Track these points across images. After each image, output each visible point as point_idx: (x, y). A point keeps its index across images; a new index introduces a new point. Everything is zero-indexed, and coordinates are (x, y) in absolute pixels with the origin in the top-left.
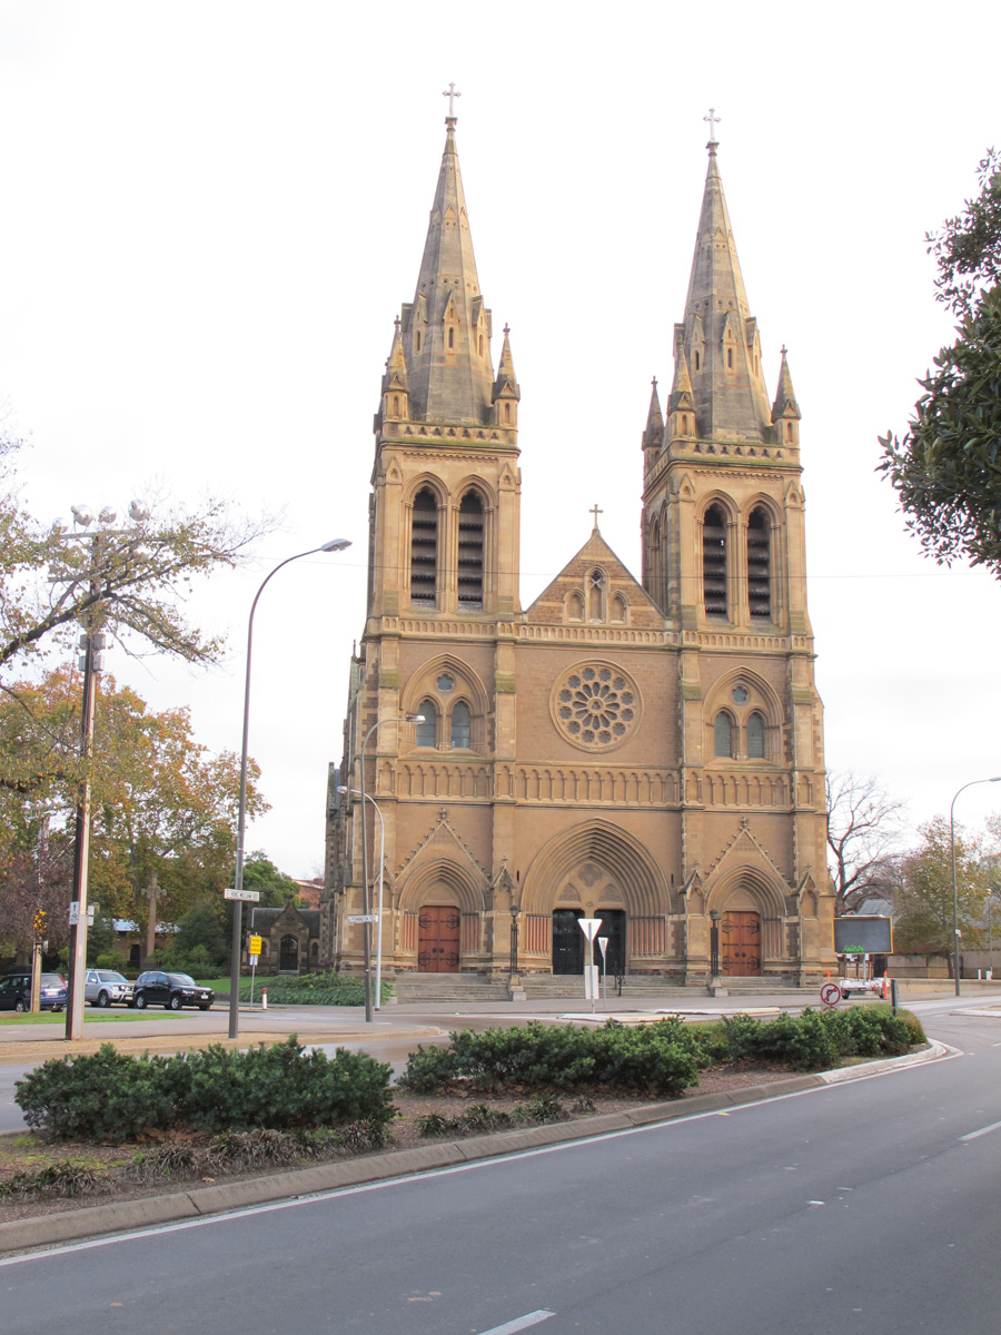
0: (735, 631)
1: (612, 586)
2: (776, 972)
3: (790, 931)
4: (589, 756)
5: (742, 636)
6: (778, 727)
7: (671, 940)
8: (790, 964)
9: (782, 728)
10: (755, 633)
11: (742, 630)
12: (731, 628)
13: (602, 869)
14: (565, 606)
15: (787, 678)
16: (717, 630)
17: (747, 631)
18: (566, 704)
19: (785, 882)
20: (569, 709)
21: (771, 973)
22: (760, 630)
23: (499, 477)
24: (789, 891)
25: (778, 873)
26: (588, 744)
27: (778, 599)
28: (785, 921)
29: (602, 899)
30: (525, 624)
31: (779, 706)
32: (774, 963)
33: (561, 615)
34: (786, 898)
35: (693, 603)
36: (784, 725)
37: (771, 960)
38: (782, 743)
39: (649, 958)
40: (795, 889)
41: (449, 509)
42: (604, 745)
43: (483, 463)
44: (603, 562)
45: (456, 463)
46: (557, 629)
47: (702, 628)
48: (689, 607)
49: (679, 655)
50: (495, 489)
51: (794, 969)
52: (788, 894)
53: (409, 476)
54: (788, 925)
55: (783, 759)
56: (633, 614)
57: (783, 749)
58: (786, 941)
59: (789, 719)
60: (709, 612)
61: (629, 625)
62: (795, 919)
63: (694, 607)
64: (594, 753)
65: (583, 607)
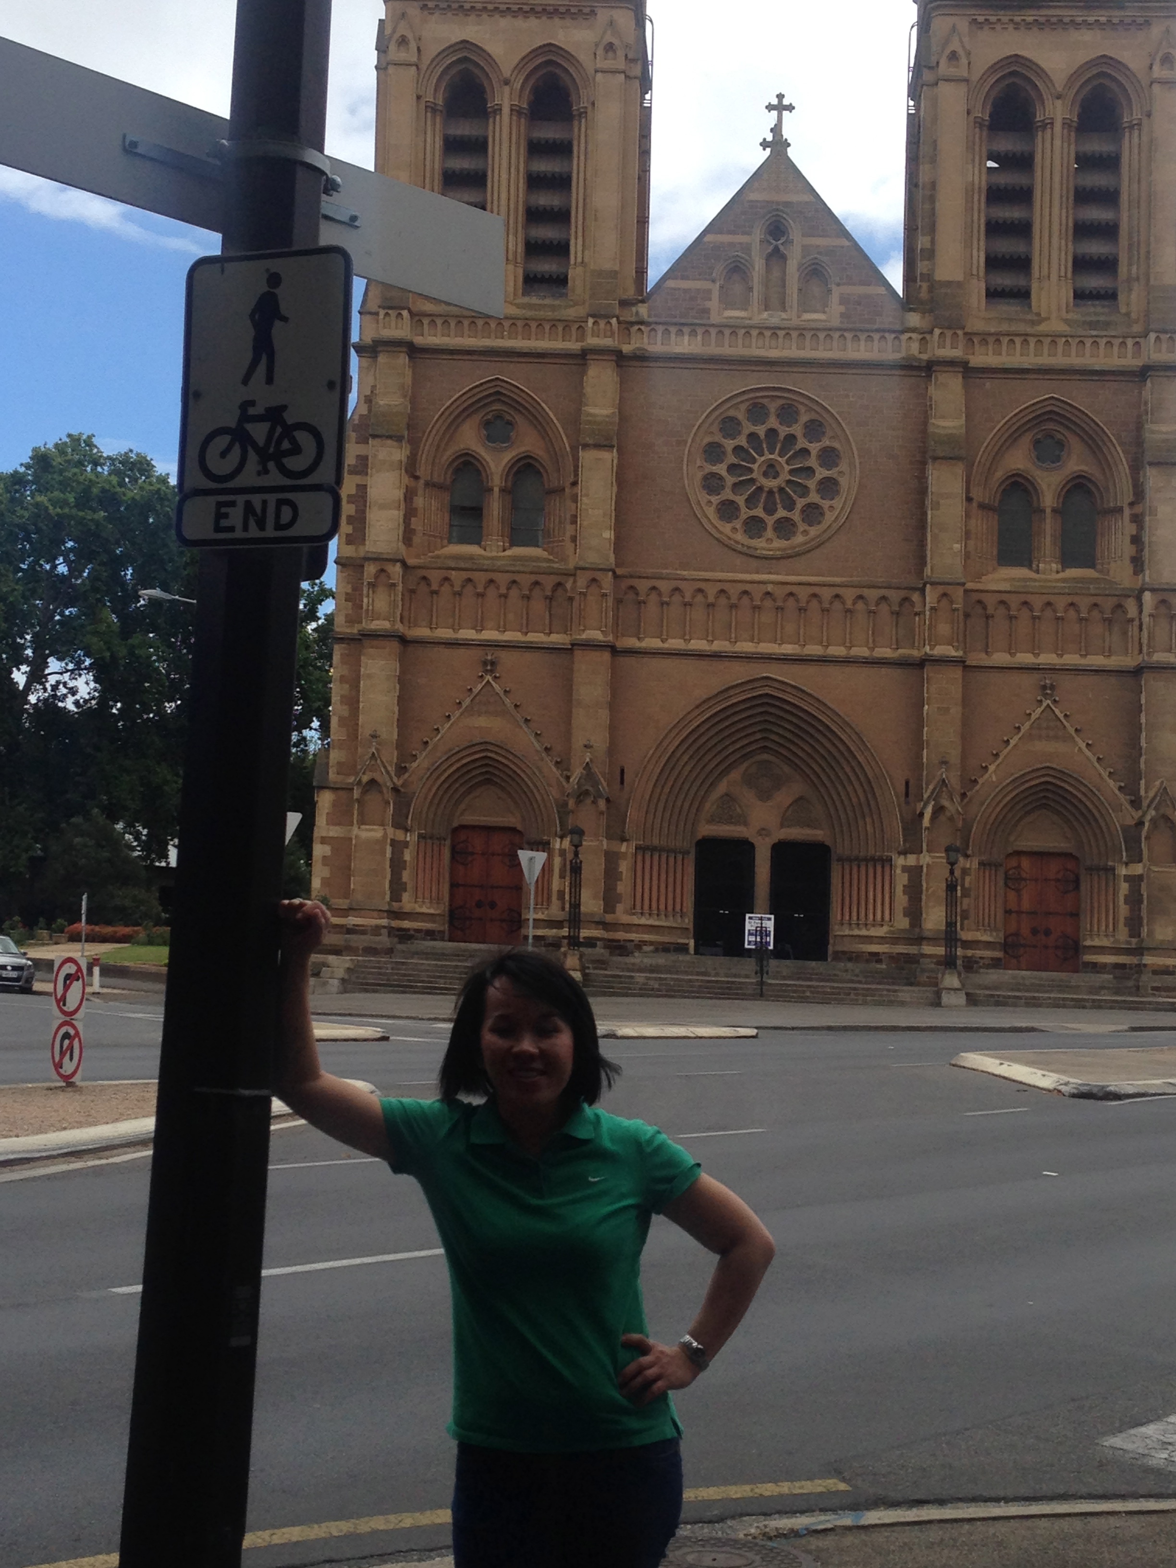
0: (1042, 328)
1: (806, 249)
2: (1105, 965)
3: (1131, 890)
4: (754, 563)
5: (1054, 337)
6: (1120, 510)
7: (901, 900)
8: (1128, 952)
9: (1127, 512)
10: (1081, 332)
11: (1056, 326)
12: (1033, 323)
13: (786, 769)
14: (716, 288)
15: (1139, 416)
16: (1005, 327)
17: (1062, 328)
18: (715, 469)
19: (1123, 799)
20: (721, 478)
21: (1095, 967)
22: (1093, 325)
23: (597, 45)
24: (1130, 816)
25: (1111, 783)
26: (754, 543)
27: (1130, 265)
28: (1123, 871)
29: (784, 823)
30: (642, 323)
31: (1124, 467)
32: (1101, 950)
33: (708, 304)
34: (1125, 829)
35: (959, 277)
36: (1132, 504)
37: (1097, 942)
38: (1128, 540)
39: (864, 932)
40: (1140, 813)
41: (506, 110)
42: (784, 543)
43: (568, 22)
44: (787, 204)
45: (520, 23)
46: (700, 331)
47: (976, 324)
48: (949, 284)
49: (929, 377)
50: (590, 70)
51: (1135, 960)
52: (1130, 822)
53: (432, 50)
54: (1127, 878)
55: (1129, 569)
56: (844, 300)
57: (1129, 550)
58: (1124, 910)
59: (1139, 494)
60: (993, 294)
61: (836, 322)
62: (1137, 869)
63: (959, 284)
64: (766, 558)
65: (751, 289)
